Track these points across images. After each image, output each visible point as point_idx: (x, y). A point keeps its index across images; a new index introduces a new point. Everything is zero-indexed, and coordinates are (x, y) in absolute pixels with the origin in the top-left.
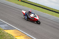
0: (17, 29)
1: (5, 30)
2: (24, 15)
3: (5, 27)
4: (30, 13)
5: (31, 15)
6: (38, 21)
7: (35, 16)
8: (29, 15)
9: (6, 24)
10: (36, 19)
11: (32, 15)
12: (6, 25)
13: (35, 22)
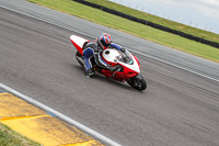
5: (108, 53)
8: (101, 54)
13: (126, 83)
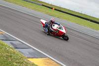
0: (49, 56)
1: (29, 58)
2: (44, 27)
3: (30, 53)
4: (52, 23)
6: (66, 35)
7: (60, 28)
8: (51, 26)
9: (31, 48)
10: (62, 33)
11: (55, 27)
12: (31, 50)
